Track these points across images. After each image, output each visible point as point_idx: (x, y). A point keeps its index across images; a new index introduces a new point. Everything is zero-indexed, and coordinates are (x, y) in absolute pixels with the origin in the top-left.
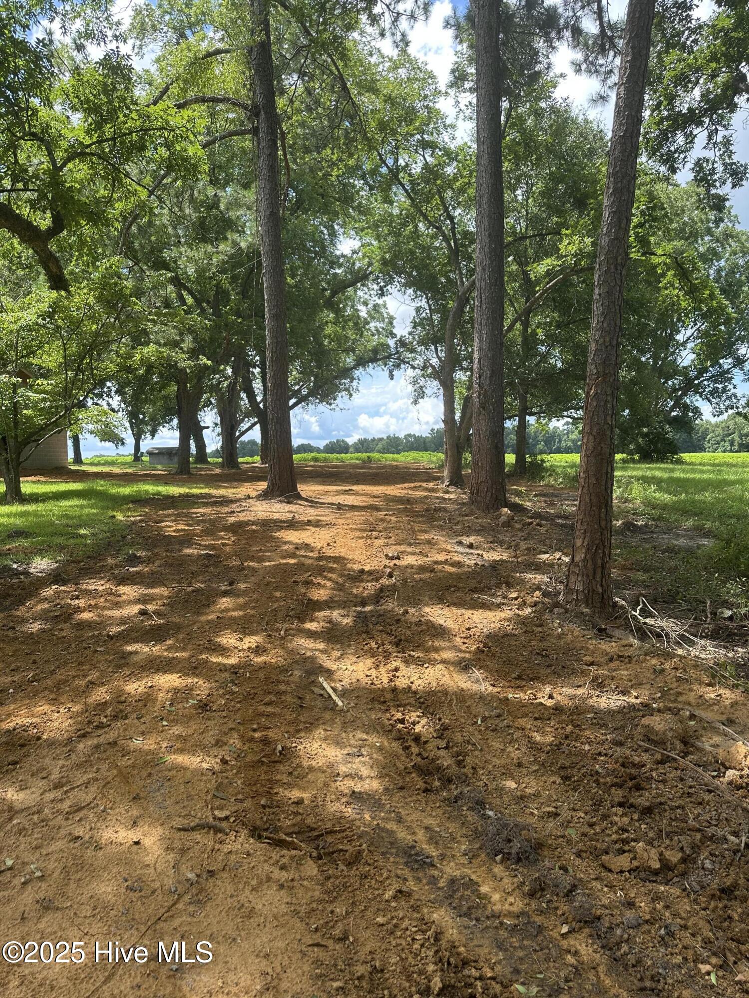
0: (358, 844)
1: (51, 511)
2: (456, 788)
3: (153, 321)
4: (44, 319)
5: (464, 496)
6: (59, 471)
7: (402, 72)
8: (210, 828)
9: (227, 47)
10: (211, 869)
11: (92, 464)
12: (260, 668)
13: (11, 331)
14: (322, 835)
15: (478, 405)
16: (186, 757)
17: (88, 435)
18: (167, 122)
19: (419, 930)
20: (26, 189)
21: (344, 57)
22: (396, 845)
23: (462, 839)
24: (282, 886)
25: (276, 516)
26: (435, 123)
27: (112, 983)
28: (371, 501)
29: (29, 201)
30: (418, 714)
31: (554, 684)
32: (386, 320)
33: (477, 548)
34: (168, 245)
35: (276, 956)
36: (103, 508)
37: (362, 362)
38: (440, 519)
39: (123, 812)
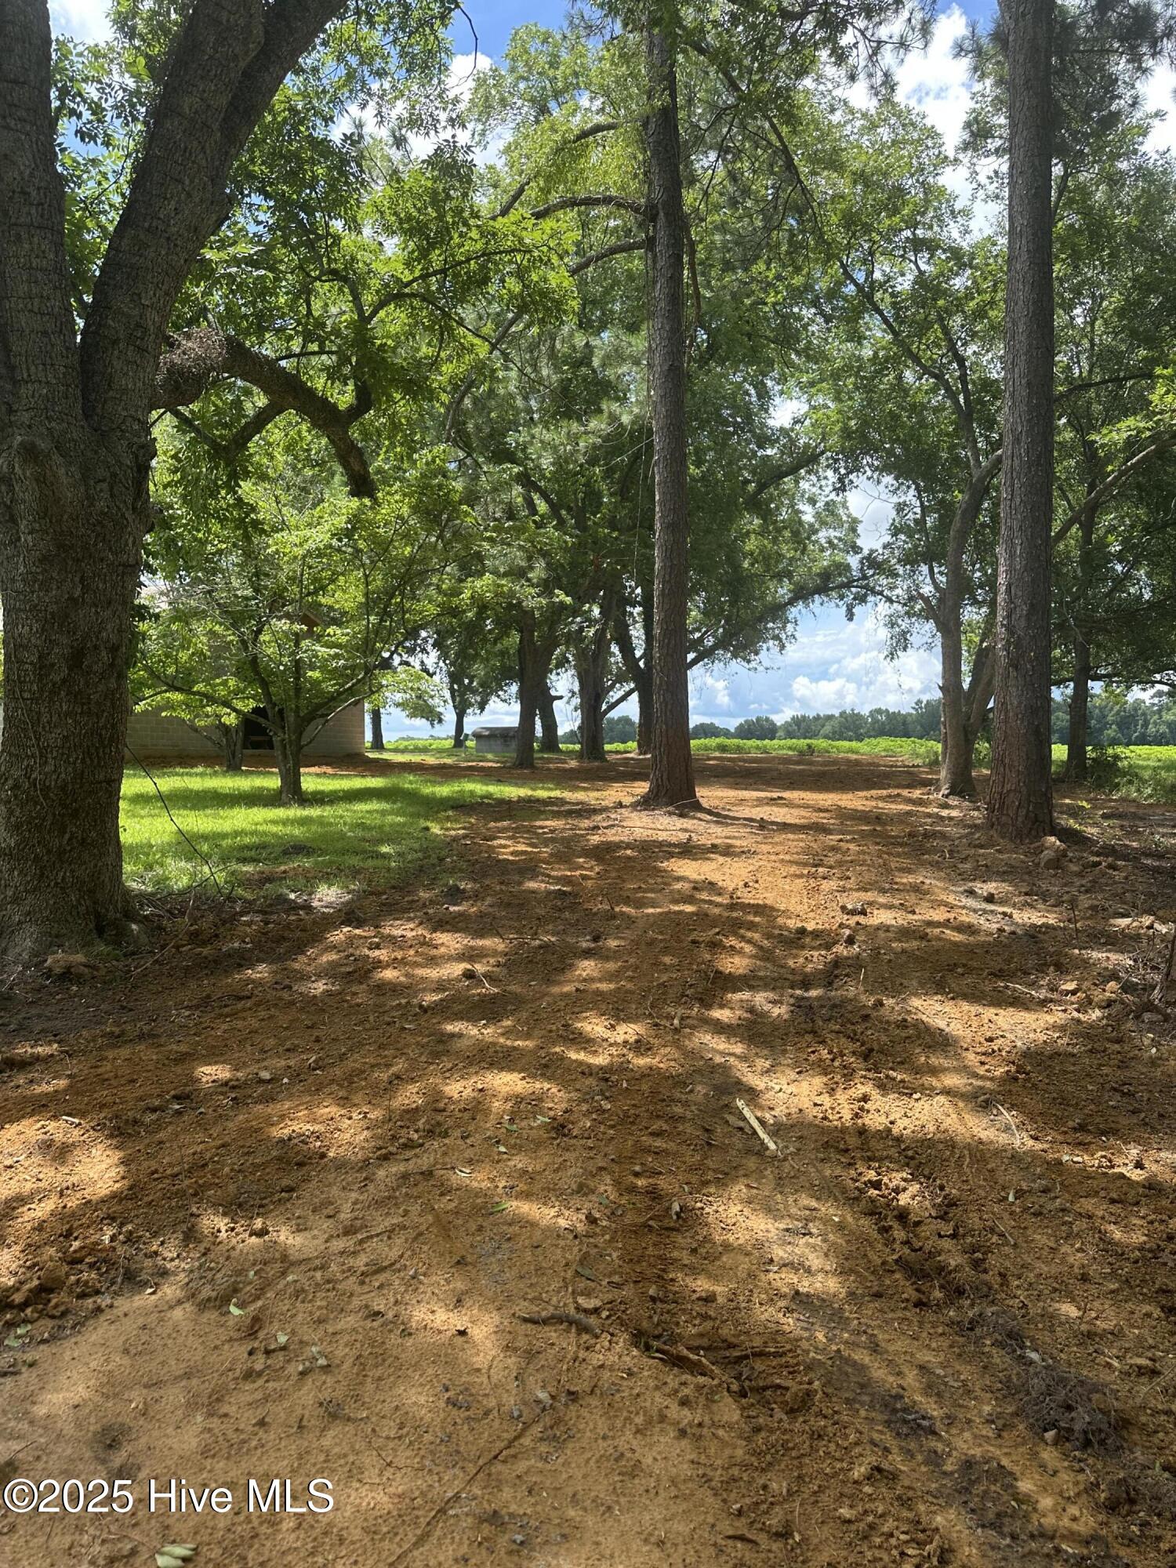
0: (806, 1379)
1: (341, 817)
2: (972, 1305)
3: (491, 540)
4: (340, 540)
5: (976, 813)
6: (351, 760)
7: (885, 134)
8: (571, 1324)
9: (611, 120)
10: (573, 1389)
11: (396, 750)
12: (643, 1076)
13: (295, 558)
14: (746, 1357)
15: (1004, 662)
16: (535, 1207)
17: (392, 710)
18: (521, 240)
19: (913, 1540)
20: (321, 352)
21: (791, 117)
22: (869, 1390)
23: (983, 1394)
24: (683, 1433)
25: (662, 836)
26: (935, 210)
27: (427, 1547)
28: (816, 817)
29: (327, 369)
30: (904, 1175)
31: (1146, 1145)
32: (846, 526)
33: (1002, 902)
34: (514, 425)
35: (676, 1545)
36: (412, 815)
37: (802, 594)
38: (933, 851)
39: (442, 1282)
